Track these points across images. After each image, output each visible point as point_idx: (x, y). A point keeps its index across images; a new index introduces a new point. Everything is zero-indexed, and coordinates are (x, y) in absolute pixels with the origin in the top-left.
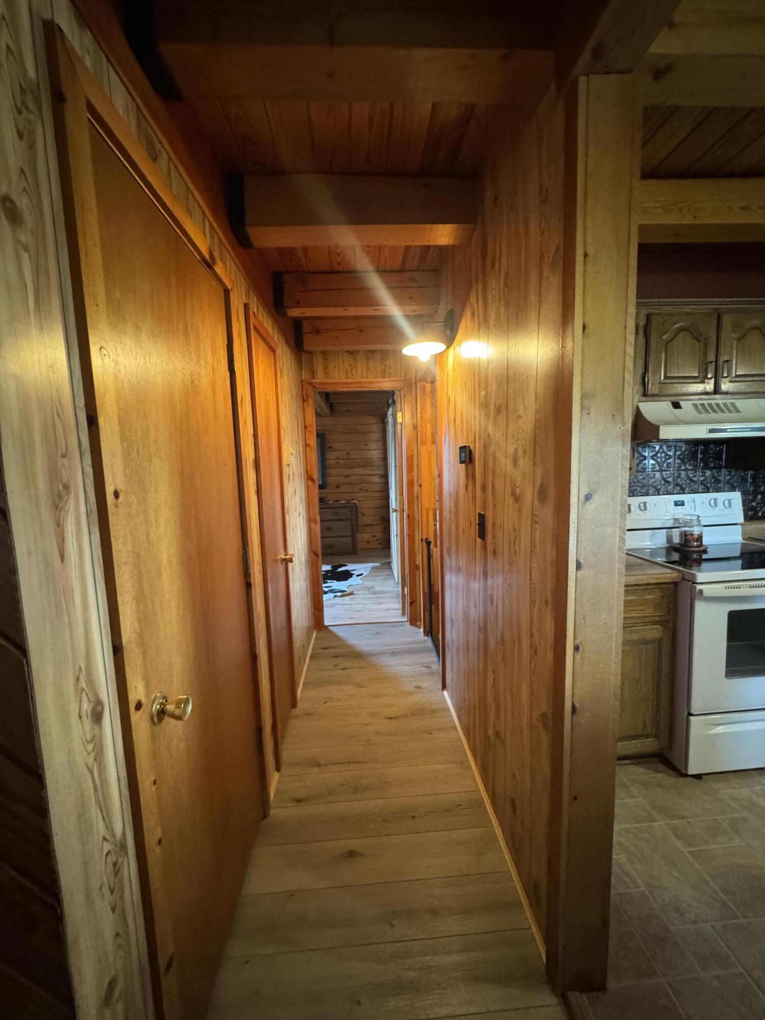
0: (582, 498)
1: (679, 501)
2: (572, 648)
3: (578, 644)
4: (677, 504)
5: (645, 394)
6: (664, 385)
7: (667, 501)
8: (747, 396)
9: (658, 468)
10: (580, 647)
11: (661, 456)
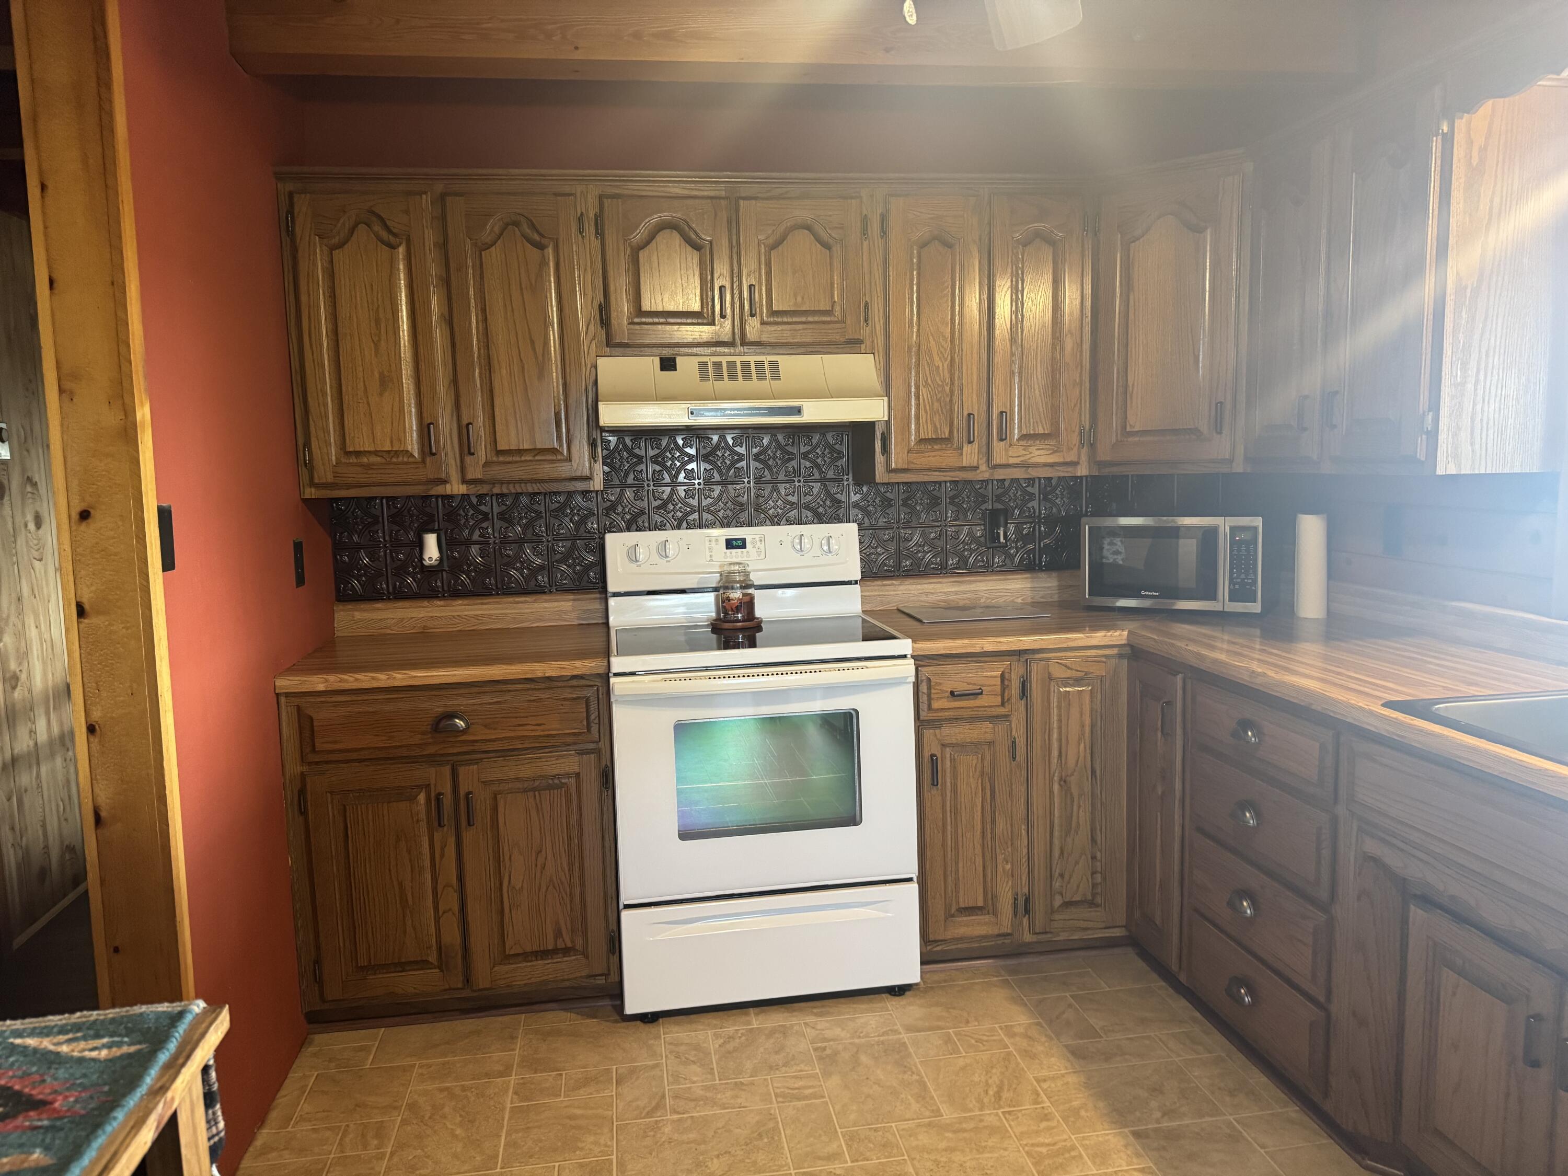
0: (75, 516)
1: (736, 540)
2: (84, 729)
3: (94, 724)
4: (730, 544)
5: (609, 344)
6: (637, 327)
7: (713, 539)
8: (802, 350)
9: (717, 477)
10: (97, 727)
11: (723, 455)
